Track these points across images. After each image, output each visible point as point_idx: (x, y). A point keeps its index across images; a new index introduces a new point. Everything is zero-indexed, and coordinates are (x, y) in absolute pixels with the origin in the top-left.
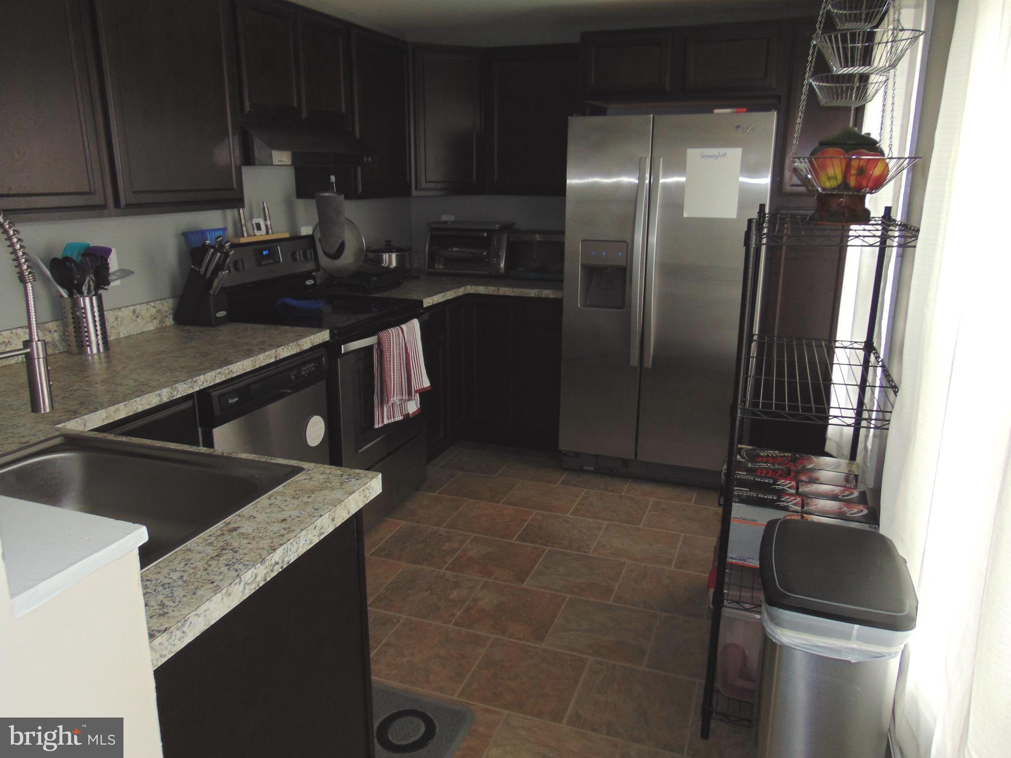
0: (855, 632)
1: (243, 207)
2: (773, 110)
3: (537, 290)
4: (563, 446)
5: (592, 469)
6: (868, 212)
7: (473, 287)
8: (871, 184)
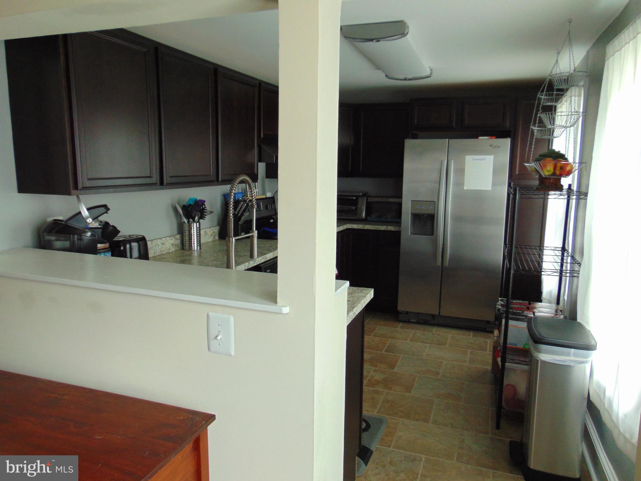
0: (572, 352)
1: (257, 182)
2: (508, 138)
3: (386, 227)
4: (400, 308)
5: (415, 321)
6: (562, 186)
7: (351, 225)
8: (565, 173)
